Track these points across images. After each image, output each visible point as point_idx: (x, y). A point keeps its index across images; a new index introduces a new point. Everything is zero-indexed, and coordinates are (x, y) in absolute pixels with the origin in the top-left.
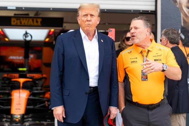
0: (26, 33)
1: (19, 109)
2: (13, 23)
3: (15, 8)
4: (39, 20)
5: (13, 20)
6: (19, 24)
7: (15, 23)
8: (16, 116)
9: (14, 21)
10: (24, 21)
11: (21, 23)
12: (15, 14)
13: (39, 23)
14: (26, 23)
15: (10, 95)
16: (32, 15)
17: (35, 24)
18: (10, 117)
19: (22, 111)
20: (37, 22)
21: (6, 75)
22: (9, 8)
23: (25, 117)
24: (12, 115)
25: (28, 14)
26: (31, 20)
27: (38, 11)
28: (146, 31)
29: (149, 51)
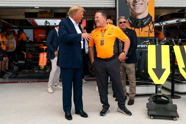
0: (46, 21)
1: (43, 63)
2: (38, 16)
3: (38, 8)
4: (53, 14)
5: (38, 14)
6: (42, 16)
8: (41, 67)
9: (39, 15)
11: (43, 16)
12: (39, 11)
13: (53, 16)
15: (38, 55)
16: (49, 11)
17: (51, 16)
18: (38, 67)
19: (45, 64)
20: (52, 15)
22: (35, 8)
23: (46, 67)
24: (39, 66)
25: (47, 11)
26: (48, 14)
27: (52, 9)
28: (103, 19)
29: (106, 29)
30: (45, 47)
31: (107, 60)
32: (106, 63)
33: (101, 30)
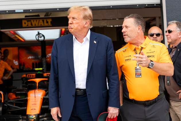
0: (39, 34)
1: (35, 109)
2: (24, 25)
3: (22, 11)
4: (50, 21)
5: (23, 22)
6: (30, 25)
7: (26, 24)
8: (31, 117)
9: (25, 23)
10: (34, 23)
11: (32, 24)
12: (26, 16)
13: (50, 23)
14: (37, 25)
15: (26, 95)
16: (42, 16)
17: (46, 24)
18: (25, 117)
19: (37, 111)
20: (47, 22)
21: (25, 76)
22: (16, 11)
23: (40, 116)
24: (27, 116)
25: (38, 16)
26: (41, 21)
27: (48, 12)
28: (138, 29)
29: (142, 48)
30: (38, 80)
31: (147, 104)
32: (147, 109)
33: (135, 50)
